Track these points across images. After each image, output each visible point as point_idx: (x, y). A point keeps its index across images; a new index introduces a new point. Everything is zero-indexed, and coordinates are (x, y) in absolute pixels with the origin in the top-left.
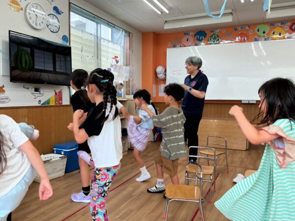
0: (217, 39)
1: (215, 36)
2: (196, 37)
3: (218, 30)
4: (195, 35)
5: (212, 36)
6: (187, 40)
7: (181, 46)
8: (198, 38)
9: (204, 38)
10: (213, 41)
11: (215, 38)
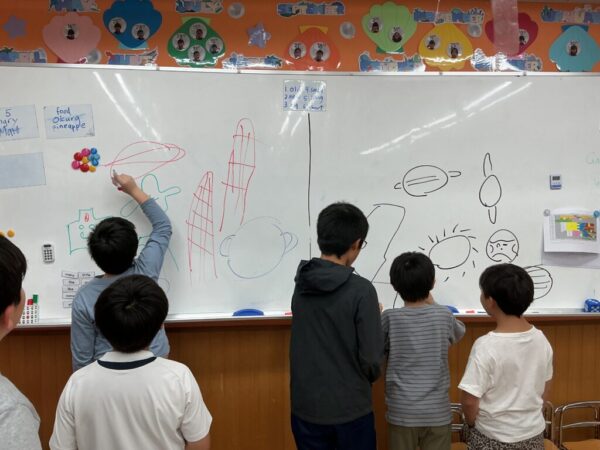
0: (209, 43)
1: (199, 32)
2: (112, 24)
3: (213, 6)
4: (108, 16)
5: (185, 29)
6: (71, 34)
7: (37, 60)
8: (122, 30)
9: (151, 34)
10: (192, 50)
11: (199, 38)
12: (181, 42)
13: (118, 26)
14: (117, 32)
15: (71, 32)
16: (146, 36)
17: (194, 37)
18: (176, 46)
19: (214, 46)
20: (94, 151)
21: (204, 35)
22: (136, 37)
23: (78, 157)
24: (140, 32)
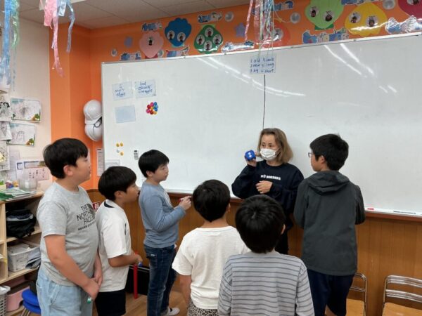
0: (215, 38)
2: (168, 34)
3: (217, 17)
4: (167, 30)
5: (202, 33)
6: (151, 43)
8: (173, 37)
9: (186, 37)
10: (206, 44)
11: (210, 36)
12: (200, 40)
13: (171, 35)
14: (171, 39)
15: (151, 41)
16: (184, 39)
17: (207, 36)
18: (198, 43)
19: (217, 40)
20: (156, 104)
21: (212, 34)
22: (179, 40)
23: (149, 107)
24: (181, 37)
